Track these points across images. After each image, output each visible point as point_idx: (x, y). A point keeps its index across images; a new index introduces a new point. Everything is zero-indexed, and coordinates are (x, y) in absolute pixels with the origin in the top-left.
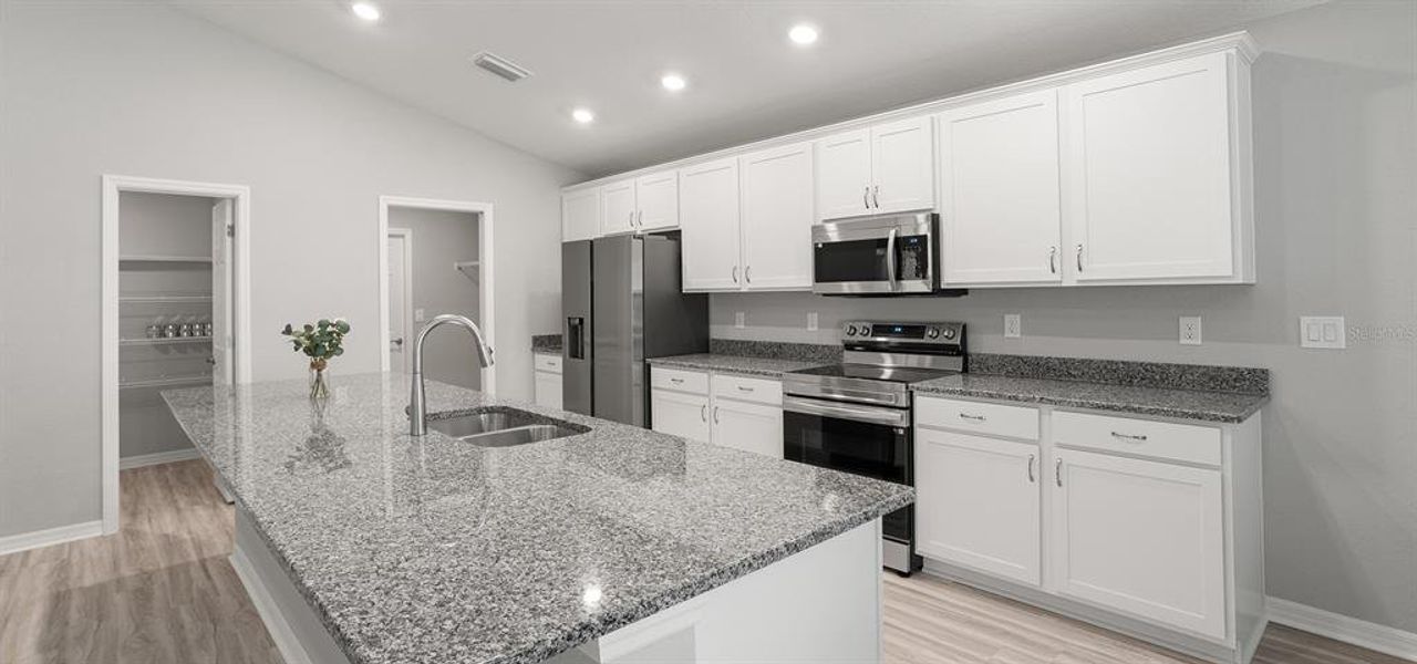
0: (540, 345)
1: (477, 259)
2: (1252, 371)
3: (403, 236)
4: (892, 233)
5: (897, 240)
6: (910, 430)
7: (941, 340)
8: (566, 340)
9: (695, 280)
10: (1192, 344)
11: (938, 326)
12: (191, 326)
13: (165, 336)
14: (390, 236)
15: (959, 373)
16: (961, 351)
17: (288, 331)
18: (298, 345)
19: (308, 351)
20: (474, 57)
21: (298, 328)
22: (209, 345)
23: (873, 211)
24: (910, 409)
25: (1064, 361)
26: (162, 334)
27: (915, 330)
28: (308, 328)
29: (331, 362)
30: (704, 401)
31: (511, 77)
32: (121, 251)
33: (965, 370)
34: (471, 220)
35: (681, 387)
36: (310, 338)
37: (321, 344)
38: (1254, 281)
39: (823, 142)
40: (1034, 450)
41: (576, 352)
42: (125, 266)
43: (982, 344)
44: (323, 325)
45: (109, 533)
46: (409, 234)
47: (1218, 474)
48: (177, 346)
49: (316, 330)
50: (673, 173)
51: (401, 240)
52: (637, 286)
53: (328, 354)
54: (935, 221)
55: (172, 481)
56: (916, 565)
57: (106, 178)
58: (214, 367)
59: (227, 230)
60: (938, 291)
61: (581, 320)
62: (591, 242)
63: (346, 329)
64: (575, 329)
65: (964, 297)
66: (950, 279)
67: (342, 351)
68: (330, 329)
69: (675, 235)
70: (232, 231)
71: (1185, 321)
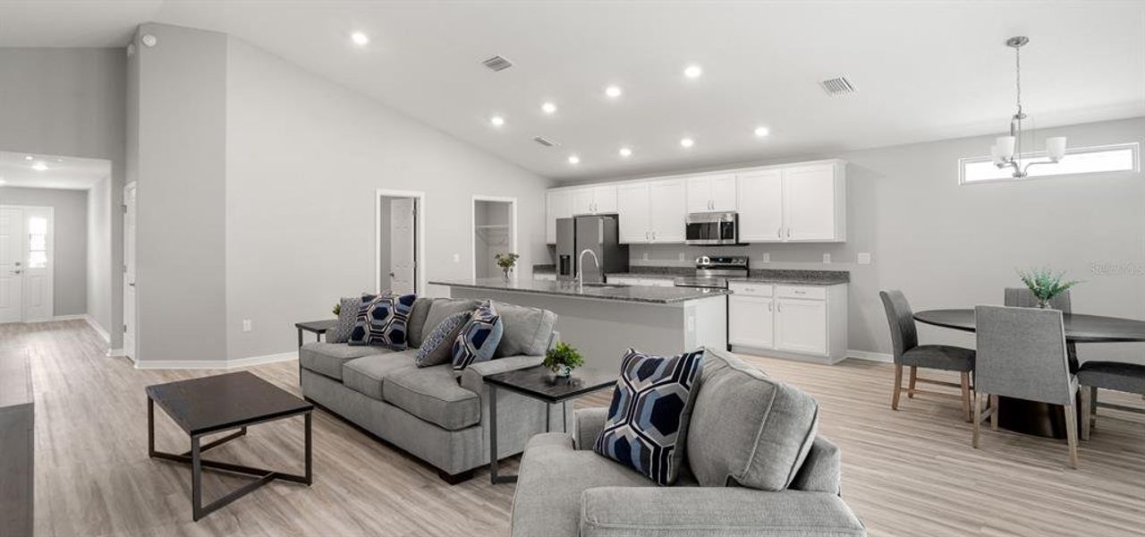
2: (844, 272)
4: (719, 220)
5: (722, 223)
7: (739, 264)
8: (558, 267)
9: (625, 238)
10: (827, 264)
11: (737, 258)
15: (746, 276)
16: (746, 268)
20: (535, 137)
23: (712, 211)
27: (728, 260)
31: (549, 144)
33: (748, 276)
38: (844, 240)
39: (690, 180)
40: (771, 300)
41: (564, 273)
43: (754, 265)
47: (824, 303)
50: (615, 187)
54: (737, 216)
56: (728, 349)
59: (412, 212)
60: (738, 244)
61: (569, 257)
62: (575, 218)
64: (564, 261)
65: (747, 247)
66: (741, 240)
69: (616, 217)
70: (415, 212)
71: (825, 255)
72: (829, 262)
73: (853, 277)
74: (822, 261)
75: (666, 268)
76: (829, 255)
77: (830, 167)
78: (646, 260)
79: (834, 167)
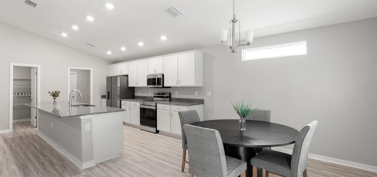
0: (103, 97)
1: (89, 79)
2: (202, 100)
3: (74, 74)
4: (157, 77)
6: (156, 110)
7: (167, 96)
8: (107, 96)
9: (131, 85)
11: (166, 93)
12: (25, 93)
13: (19, 95)
14: (70, 74)
15: (168, 101)
16: (170, 97)
17: (49, 92)
18: (51, 95)
19: (53, 96)
20: (86, 42)
21: (51, 92)
22: (30, 97)
23: (155, 73)
24: (156, 106)
25: (182, 99)
26: (18, 94)
27: (163, 94)
28: (53, 92)
29: (57, 98)
30: (129, 107)
31: (94, 46)
32: (14, 77)
33: (170, 101)
34: (88, 72)
35: (126, 104)
36: (53, 94)
37: (55, 95)
38: (202, 86)
39: (149, 60)
40: (170, 112)
41: (108, 98)
42: (14, 80)
43: (173, 96)
44: (56, 92)
45: (11, 132)
46: (76, 73)
48: (22, 97)
49: (54, 93)
50: (127, 64)
51: (74, 75)
52: (119, 85)
53: (56, 97)
54: (163, 75)
55: (21, 125)
56: (157, 132)
57: (11, 64)
58: (32, 101)
59: (35, 73)
60: (164, 87)
61: (109, 92)
62: (111, 77)
63: (60, 92)
64: (108, 94)
65: (170, 88)
66: (165, 85)
67: (59, 96)
68: (57, 92)
69: (127, 76)
70: (37, 74)
71: (196, 92)
72: (197, 95)
73: (205, 102)
74: (195, 95)
75: (145, 97)
76: (197, 92)
77: (193, 54)
78: (140, 93)
79: (195, 53)
